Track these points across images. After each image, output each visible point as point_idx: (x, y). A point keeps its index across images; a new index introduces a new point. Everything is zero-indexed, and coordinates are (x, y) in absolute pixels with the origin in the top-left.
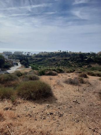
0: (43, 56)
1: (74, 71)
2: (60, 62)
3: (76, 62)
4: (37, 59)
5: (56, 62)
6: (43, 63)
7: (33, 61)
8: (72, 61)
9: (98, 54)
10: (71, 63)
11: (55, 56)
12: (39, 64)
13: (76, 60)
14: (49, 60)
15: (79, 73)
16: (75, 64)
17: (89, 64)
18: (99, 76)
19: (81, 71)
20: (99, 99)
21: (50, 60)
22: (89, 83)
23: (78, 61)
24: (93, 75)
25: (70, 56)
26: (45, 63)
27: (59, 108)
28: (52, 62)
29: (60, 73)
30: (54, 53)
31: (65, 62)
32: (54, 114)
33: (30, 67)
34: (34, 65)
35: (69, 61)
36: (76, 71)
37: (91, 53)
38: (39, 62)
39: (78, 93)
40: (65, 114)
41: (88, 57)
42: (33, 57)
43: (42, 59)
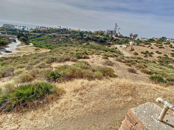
0: (42, 32)
2: (62, 39)
3: (76, 39)
4: (35, 35)
5: (57, 38)
6: (43, 40)
8: (73, 38)
9: (94, 33)
10: (72, 40)
11: (56, 32)
12: (39, 40)
13: (76, 38)
16: (75, 41)
17: (88, 42)
21: (50, 37)
23: (78, 38)
25: (70, 33)
26: (45, 39)
28: (52, 38)
30: (54, 29)
31: (66, 39)
33: (31, 44)
35: (70, 38)
37: (88, 31)
38: (38, 38)
41: (87, 35)
42: (30, 33)
43: (41, 35)
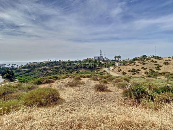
0: (32, 67)
1: (69, 76)
2: (51, 71)
3: (66, 69)
4: (24, 71)
5: (47, 71)
6: (32, 74)
7: (20, 73)
8: (63, 68)
10: (62, 70)
11: (46, 66)
12: (28, 75)
14: (39, 70)
15: (74, 77)
16: (65, 71)
17: (78, 70)
18: (89, 78)
19: (74, 75)
20: (96, 92)
22: (84, 83)
23: (68, 68)
24: (84, 77)
25: (60, 64)
26: (34, 74)
27: (71, 106)
28: (42, 71)
29: (56, 80)
31: (56, 70)
32: (69, 110)
33: (17, 80)
34: (21, 77)
35: (60, 69)
36: (70, 76)
37: (78, 61)
38: (27, 74)
39: (80, 92)
40: (78, 108)
41: (76, 64)
42: (19, 69)
43: (31, 70)
